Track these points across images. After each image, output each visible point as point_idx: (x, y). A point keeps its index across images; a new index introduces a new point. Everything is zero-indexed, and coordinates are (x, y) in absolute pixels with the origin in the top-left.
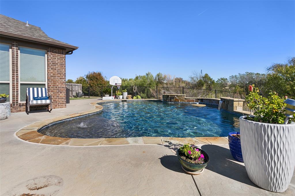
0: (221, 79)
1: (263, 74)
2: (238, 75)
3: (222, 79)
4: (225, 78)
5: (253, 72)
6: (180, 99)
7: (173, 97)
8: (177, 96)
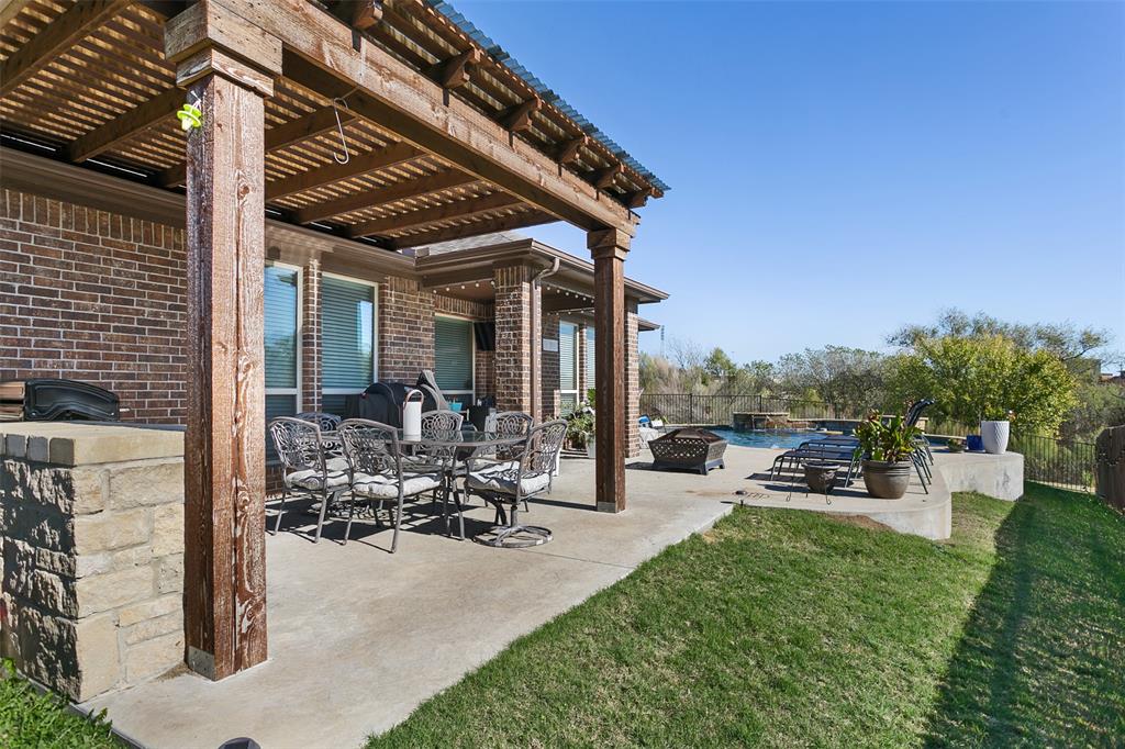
0: (754, 364)
1: (873, 353)
2: (802, 353)
3: (758, 366)
4: (767, 361)
5: (845, 345)
6: (777, 422)
7: (761, 419)
8: (771, 416)
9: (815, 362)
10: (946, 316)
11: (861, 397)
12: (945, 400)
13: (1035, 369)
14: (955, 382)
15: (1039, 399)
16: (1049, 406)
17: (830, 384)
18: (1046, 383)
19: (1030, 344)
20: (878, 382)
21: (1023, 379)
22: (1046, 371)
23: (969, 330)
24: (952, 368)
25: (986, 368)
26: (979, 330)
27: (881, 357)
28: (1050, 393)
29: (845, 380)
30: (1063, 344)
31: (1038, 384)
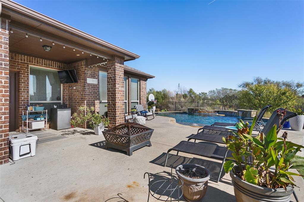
1: (235, 90)
2: (215, 90)
4: (205, 92)
5: (227, 88)
6: (202, 111)
7: (197, 110)
8: (200, 109)
9: (219, 92)
10: (256, 79)
11: (232, 102)
12: (256, 103)
13: (284, 94)
14: (259, 98)
15: (285, 103)
16: (288, 104)
17: (223, 99)
18: (287, 98)
19: (281, 87)
20: (236, 98)
21: (280, 97)
22: (287, 94)
23: (263, 83)
24: (258, 93)
25: (268, 93)
26: (266, 83)
27: (237, 91)
28: (289, 101)
29: (227, 97)
30: (291, 86)
31: (285, 98)
